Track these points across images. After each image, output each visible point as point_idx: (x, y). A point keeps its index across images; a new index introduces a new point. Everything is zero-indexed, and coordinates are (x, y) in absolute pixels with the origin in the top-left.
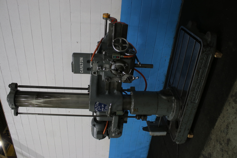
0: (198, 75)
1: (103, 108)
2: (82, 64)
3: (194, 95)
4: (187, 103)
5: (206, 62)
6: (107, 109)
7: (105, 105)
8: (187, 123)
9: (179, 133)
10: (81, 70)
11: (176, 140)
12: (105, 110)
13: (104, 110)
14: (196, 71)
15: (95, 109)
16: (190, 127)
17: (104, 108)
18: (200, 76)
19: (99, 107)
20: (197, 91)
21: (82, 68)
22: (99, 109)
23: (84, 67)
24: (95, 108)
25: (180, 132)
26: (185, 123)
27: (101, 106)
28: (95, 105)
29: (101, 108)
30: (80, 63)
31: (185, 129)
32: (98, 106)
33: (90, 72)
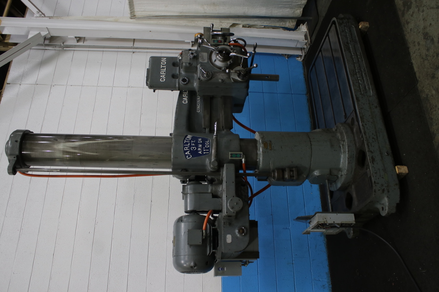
0: (350, 52)
1: (200, 146)
2: (163, 68)
3: (360, 81)
4: (356, 96)
5: (351, 35)
6: (209, 148)
7: (204, 140)
8: (377, 137)
9: (373, 164)
10: (161, 78)
11: (375, 182)
12: (206, 149)
13: (203, 152)
14: (344, 47)
15: (184, 147)
16: (388, 146)
17: (203, 144)
18: (354, 54)
19: (193, 143)
20: (362, 75)
21: (163, 73)
22: (193, 146)
23: (167, 72)
24: (184, 144)
25: (373, 160)
26: (373, 138)
27: (197, 141)
28: (185, 139)
29: (197, 145)
30: (162, 66)
31: (381, 153)
32: (190, 141)
33: (177, 80)
